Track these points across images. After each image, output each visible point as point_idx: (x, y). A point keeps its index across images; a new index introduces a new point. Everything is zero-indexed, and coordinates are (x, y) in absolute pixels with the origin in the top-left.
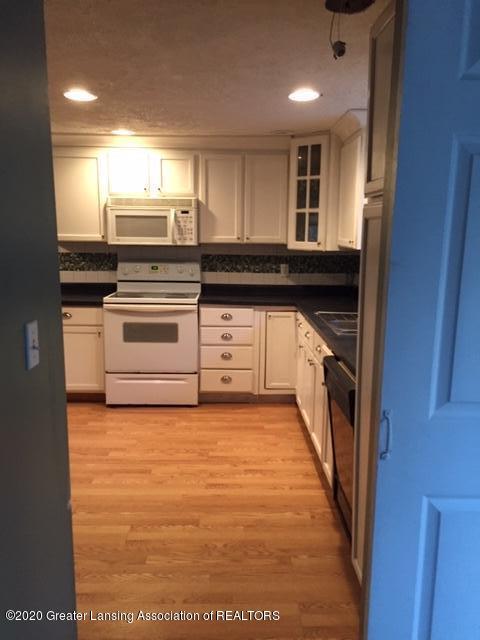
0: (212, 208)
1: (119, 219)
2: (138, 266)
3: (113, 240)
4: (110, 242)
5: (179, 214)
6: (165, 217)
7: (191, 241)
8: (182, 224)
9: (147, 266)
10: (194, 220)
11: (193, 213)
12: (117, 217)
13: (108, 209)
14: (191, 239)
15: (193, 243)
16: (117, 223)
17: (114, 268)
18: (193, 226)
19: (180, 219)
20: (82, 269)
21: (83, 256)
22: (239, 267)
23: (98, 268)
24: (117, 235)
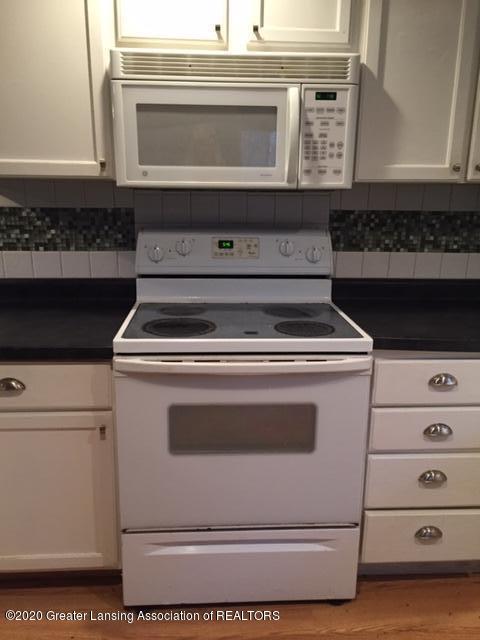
0: (391, 85)
1: (145, 114)
2: (189, 239)
3: (132, 174)
4: (124, 180)
5: (311, 102)
6: (273, 110)
7: (336, 177)
8: (316, 130)
9: (207, 240)
10: (347, 118)
11: (346, 99)
12: (141, 108)
13: (117, 85)
14: (338, 172)
15: (342, 182)
16: (140, 127)
17: (129, 244)
18: (345, 135)
19: (311, 116)
20: (50, 246)
21: (53, 215)
22: (414, 239)
23: (88, 245)
24: (142, 162)
